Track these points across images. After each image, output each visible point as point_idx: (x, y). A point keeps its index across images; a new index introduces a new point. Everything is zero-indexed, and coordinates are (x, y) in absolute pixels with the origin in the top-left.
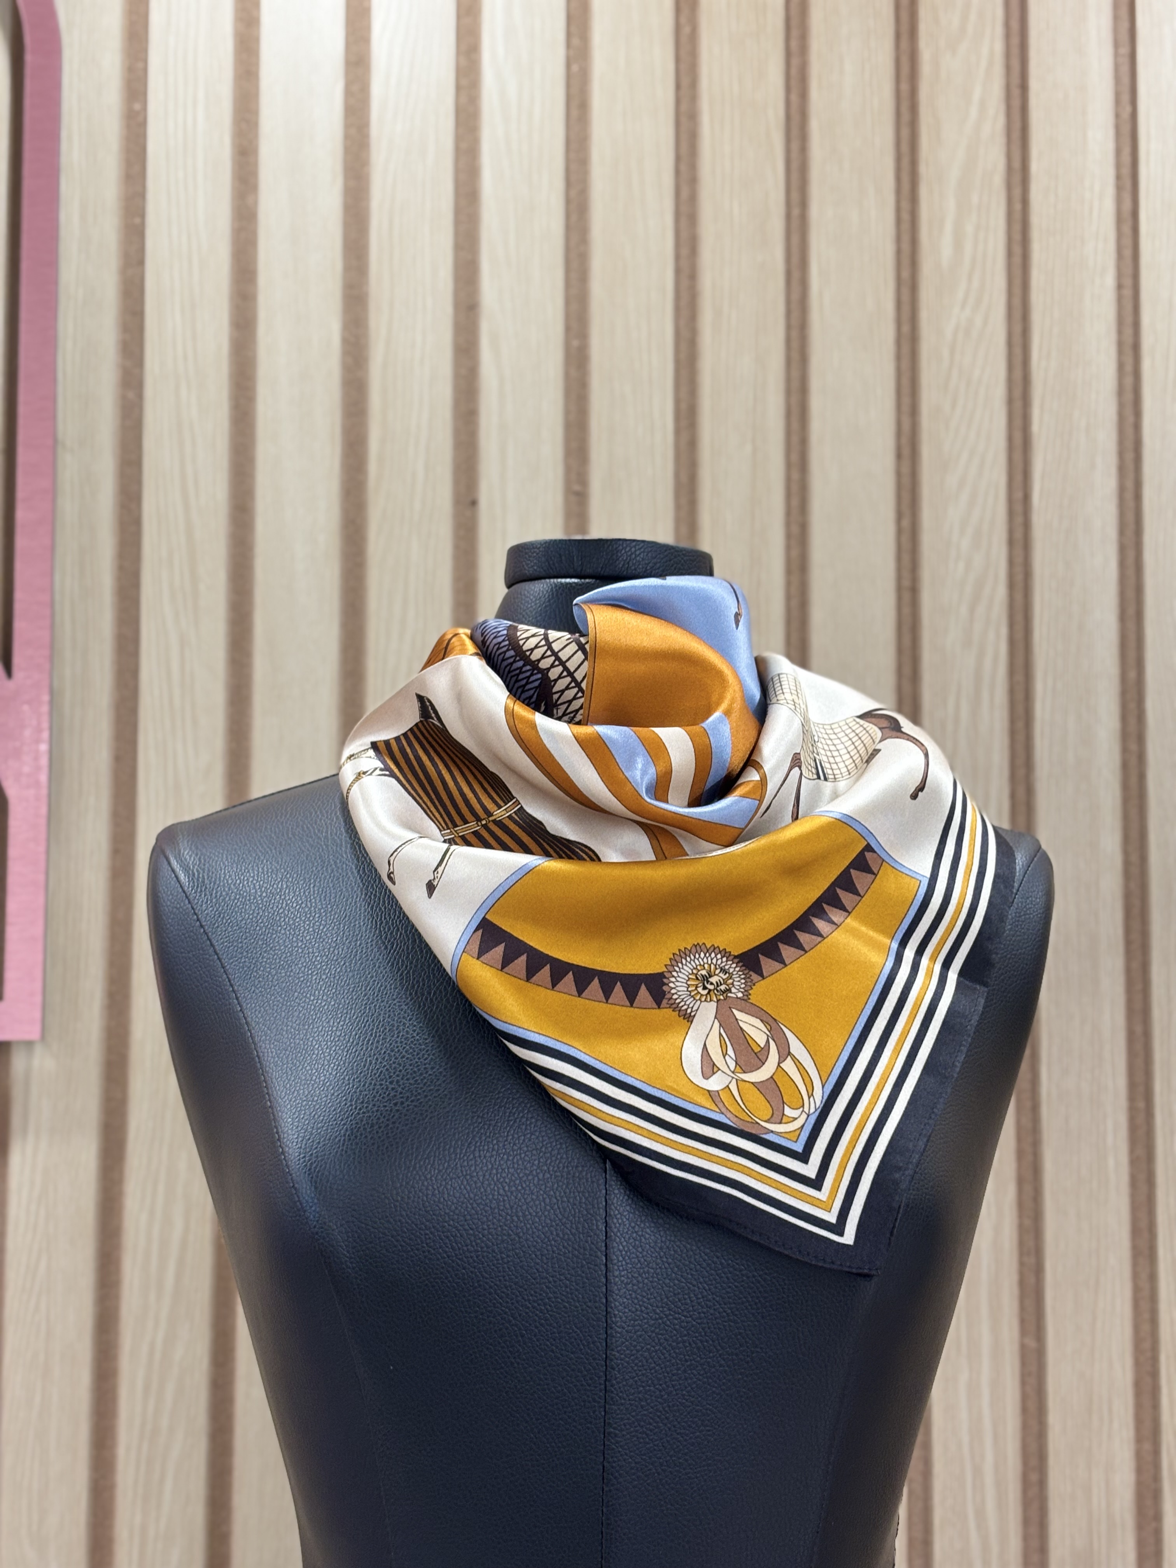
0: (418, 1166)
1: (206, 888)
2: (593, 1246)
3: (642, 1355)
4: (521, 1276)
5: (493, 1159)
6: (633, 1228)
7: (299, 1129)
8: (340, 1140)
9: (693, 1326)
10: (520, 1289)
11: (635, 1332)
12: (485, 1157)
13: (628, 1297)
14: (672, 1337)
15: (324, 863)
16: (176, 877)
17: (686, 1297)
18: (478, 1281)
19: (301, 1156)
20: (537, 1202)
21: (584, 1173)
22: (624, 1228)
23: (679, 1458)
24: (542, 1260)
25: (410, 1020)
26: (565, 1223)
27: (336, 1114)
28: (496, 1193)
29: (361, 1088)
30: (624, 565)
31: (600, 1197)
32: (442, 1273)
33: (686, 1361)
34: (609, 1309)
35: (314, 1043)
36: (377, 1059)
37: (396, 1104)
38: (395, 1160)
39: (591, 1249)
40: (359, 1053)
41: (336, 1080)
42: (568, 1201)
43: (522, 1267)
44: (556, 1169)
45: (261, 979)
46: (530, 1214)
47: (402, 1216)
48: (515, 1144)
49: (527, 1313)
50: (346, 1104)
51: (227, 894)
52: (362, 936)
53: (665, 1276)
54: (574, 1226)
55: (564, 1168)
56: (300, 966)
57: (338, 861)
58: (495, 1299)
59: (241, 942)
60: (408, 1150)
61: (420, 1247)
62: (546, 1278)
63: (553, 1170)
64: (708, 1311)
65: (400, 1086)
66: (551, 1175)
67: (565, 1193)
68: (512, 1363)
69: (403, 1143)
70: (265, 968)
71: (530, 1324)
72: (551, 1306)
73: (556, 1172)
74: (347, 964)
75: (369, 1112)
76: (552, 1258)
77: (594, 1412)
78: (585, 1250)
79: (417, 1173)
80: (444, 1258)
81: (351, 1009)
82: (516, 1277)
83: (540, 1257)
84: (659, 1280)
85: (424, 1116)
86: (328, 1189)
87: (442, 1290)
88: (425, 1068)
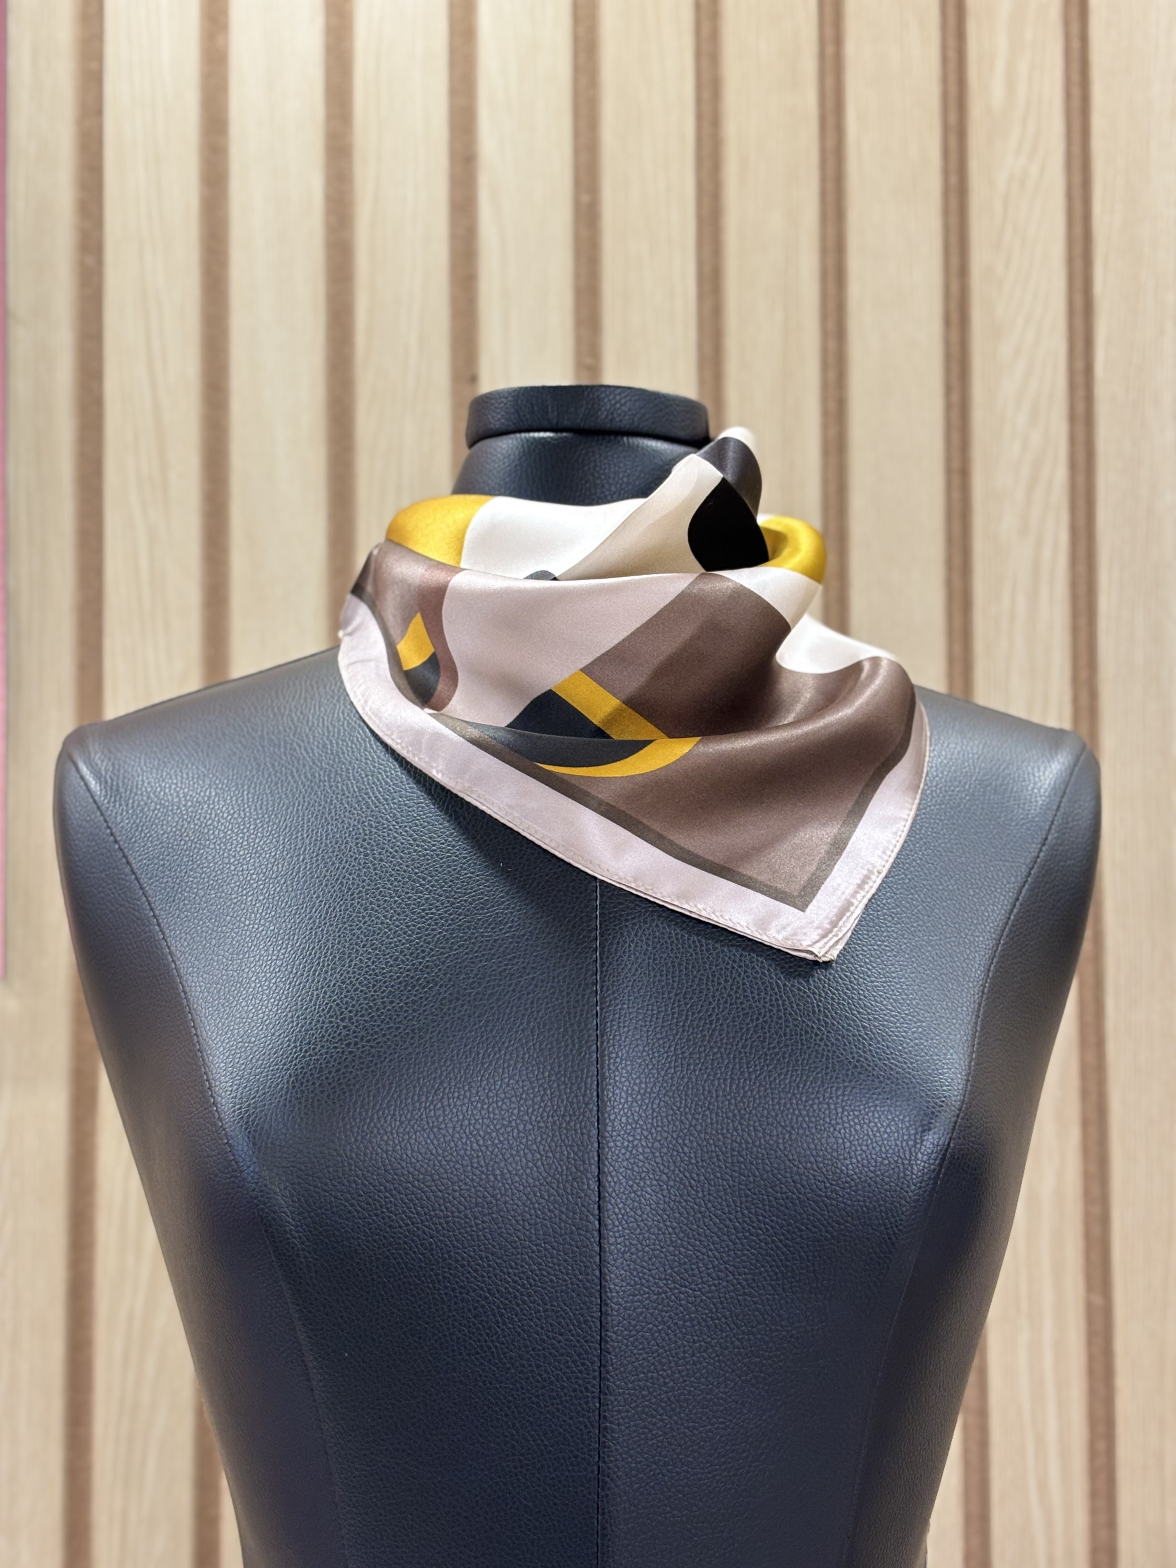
0: (376, 1116)
1: (121, 797)
2: (583, 1209)
3: (642, 1336)
4: (499, 1245)
5: (464, 1108)
6: (631, 1186)
7: (234, 1075)
8: (282, 1088)
9: (702, 1301)
10: (498, 1261)
11: (635, 1309)
12: (455, 1106)
13: (626, 1268)
14: (677, 1314)
15: (260, 766)
16: (86, 785)
17: (694, 1266)
18: (448, 1252)
19: (237, 1107)
20: (517, 1158)
21: (572, 1124)
23: (687, 1456)
24: (523, 1227)
25: (364, 946)
26: (551, 1182)
27: (278, 1057)
28: (469, 1148)
29: (307, 1027)
30: (607, 416)
31: (591, 1151)
33: (694, 1342)
34: (604, 1283)
35: (251, 974)
36: (325, 992)
37: (348, 1045)
38: (348, 1112)
39: (582, 1212)
40: (305, 986)
41: (277, 1017)
42: (554, 1157)
43: (500, 1235)
44: (539, 1119)
45: (186, 902)
46: (509, 1172)
47: (357, 1176)
49: (506, 1288)
50: (289, 1046)
51: (146, 804)
52: (305, 850)
53: (669, 1242)
54: (561, 1186)
55: (548, 1117)
56: (232, 885)
57: (276, 764)
58: (469, 1273)
59: (163, 860)
60: (364, 1099)
61: (379, 1212)
62: (530, 1247)
63: (535, 1120)
64: (719, 1283)
65: (353, 1023)
66: (534, 1127)
67: (550, 1147)
68: (489, 1348)
69: (358, 1090)
70: (191, 888)
71: (510, 1302)
72: (535, 1280)
73: (539, 1122)
74: (289, 882)
75: (316, 1054)
76: (536, 1224)
77: (587, 1403)
78: (574, 1213)
79: (375, 1126)
80: (407, 1225)
81: (294, 934)
82: (494, 1247)
83: (521, 1222)
84: (662, 1248)
85: (382, 1059)
86: (269, 1145)
87: (406, 1264)
88: (383, 1003)
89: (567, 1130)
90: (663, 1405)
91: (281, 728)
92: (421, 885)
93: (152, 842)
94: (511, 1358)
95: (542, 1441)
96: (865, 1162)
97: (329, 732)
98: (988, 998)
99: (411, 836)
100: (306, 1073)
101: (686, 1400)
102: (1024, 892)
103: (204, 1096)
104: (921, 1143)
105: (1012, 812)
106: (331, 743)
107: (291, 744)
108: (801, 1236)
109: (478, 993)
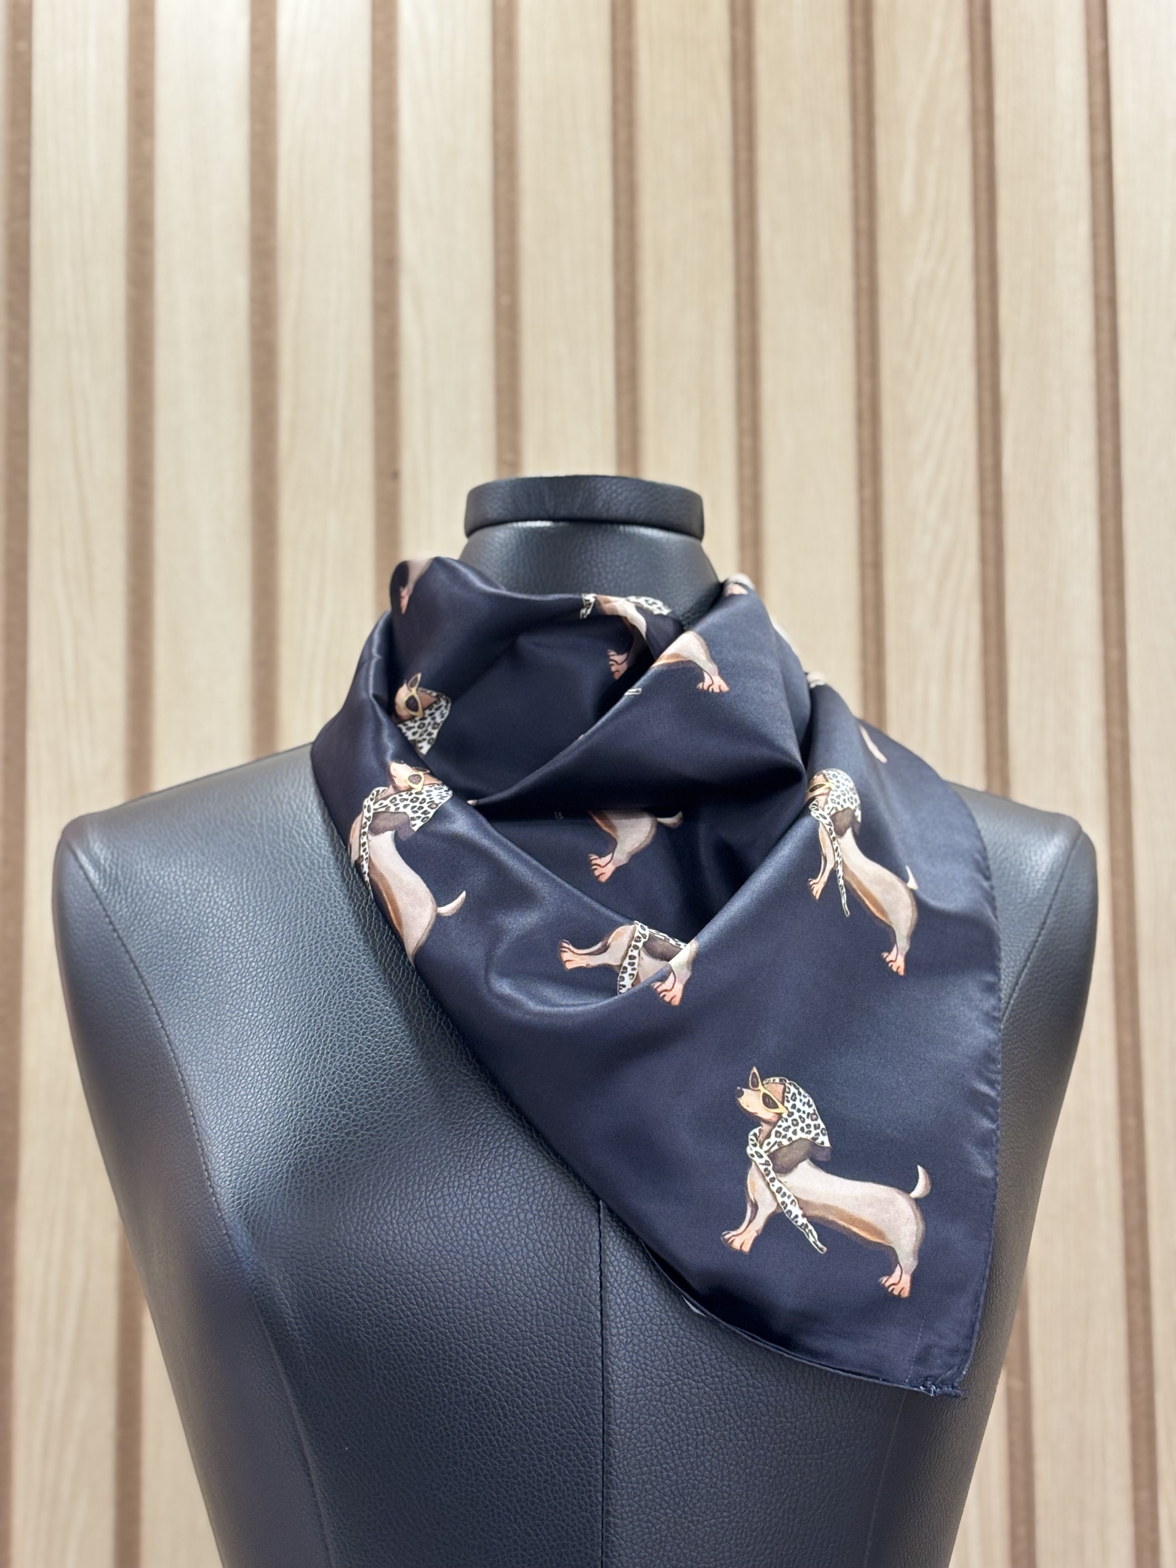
0: (376, 1206)
1: (120, 886)
2: (585, 1299)
3: (645, 1429)
4: (500, 1336)
5: (465, 1197)
6: (633, 1277)
7: (233, 1165)
8: (282, 1177)
9: (705, 1393)
10: (499, 1353)
11: (638, 1401)
12: (455, 1195)
13: (629, 1359)
14: (680, 1406)
15: (259, 853)
16: (86, 874)
18: (449, 1343)
19: (236, 1197)
20: (518, 1248)
21: (573, 1213)
22: (622, 1278)
23: (691, 1551)
24: (525, 1317)
25: (364, 1034)
26: (552, 1272)
27: (277, 1146)
28: (469, 1238)
29: (306, 1115)
30: (603, 506)
31: (592, 1240)
33: (698, 1434)
34: (606, 1374)
35: (250, 1063)
36: (325, 1081)
37: (348, 1134)
38: (348, 1202)
39: (583, 1303)
40: (304, 1074)
41: (276, 1106)
42: (556, 1247)
43: (501, 1326)
44: (540, 1208)
45: (185, 990)
46: (510, 1262)
47: (357, 1267)
48: (490, 1179)
49: (507, 1381)
50: (288, 1135)
51: (145, 893)
52: (304, 937)
53: (671, 1333)
54: (563, 1276)
55: (549, 1206)
56: (232, 973)
57: (275, 851)
58: (470, 1364)
59: (162, 948)
60: (364, 1188)
61: (379, 1303)
62: (531, 1338)
63: (536, 1210)
64: (723, 1375)
66: (535, 1215)
67: (551, 1236)
68: (490, 1441)
69: (358, 1179)
70: (190, 976)
71: (512, 1394)
72: (536, 1372)
73: (540, 1211)
74: (288, 970)
75: (316, 1143)
76: (537, 1315)
77: (590, 1497)
78: (576, 1304)
79: (375, 1215)
80: (408, 1316)
81: (293, 1022)
82: (494, 1338)
83: (522, 1313)
84: (665, 1338)
85: (382, 1147)
86: (268, 1236)
87: (406, 1356)
88: (383, 1091)
89: (569, 1219)
90: (667, 1498)
91: (280, 816)
93: (151, 930)
94: (513, 1451)
95: (544, 1535)
100: (305, 1162)
101: (689, 1494)
102: (1023, 976)
103: (203, 1187)
105: (1010, 896)
107: (290, 832)
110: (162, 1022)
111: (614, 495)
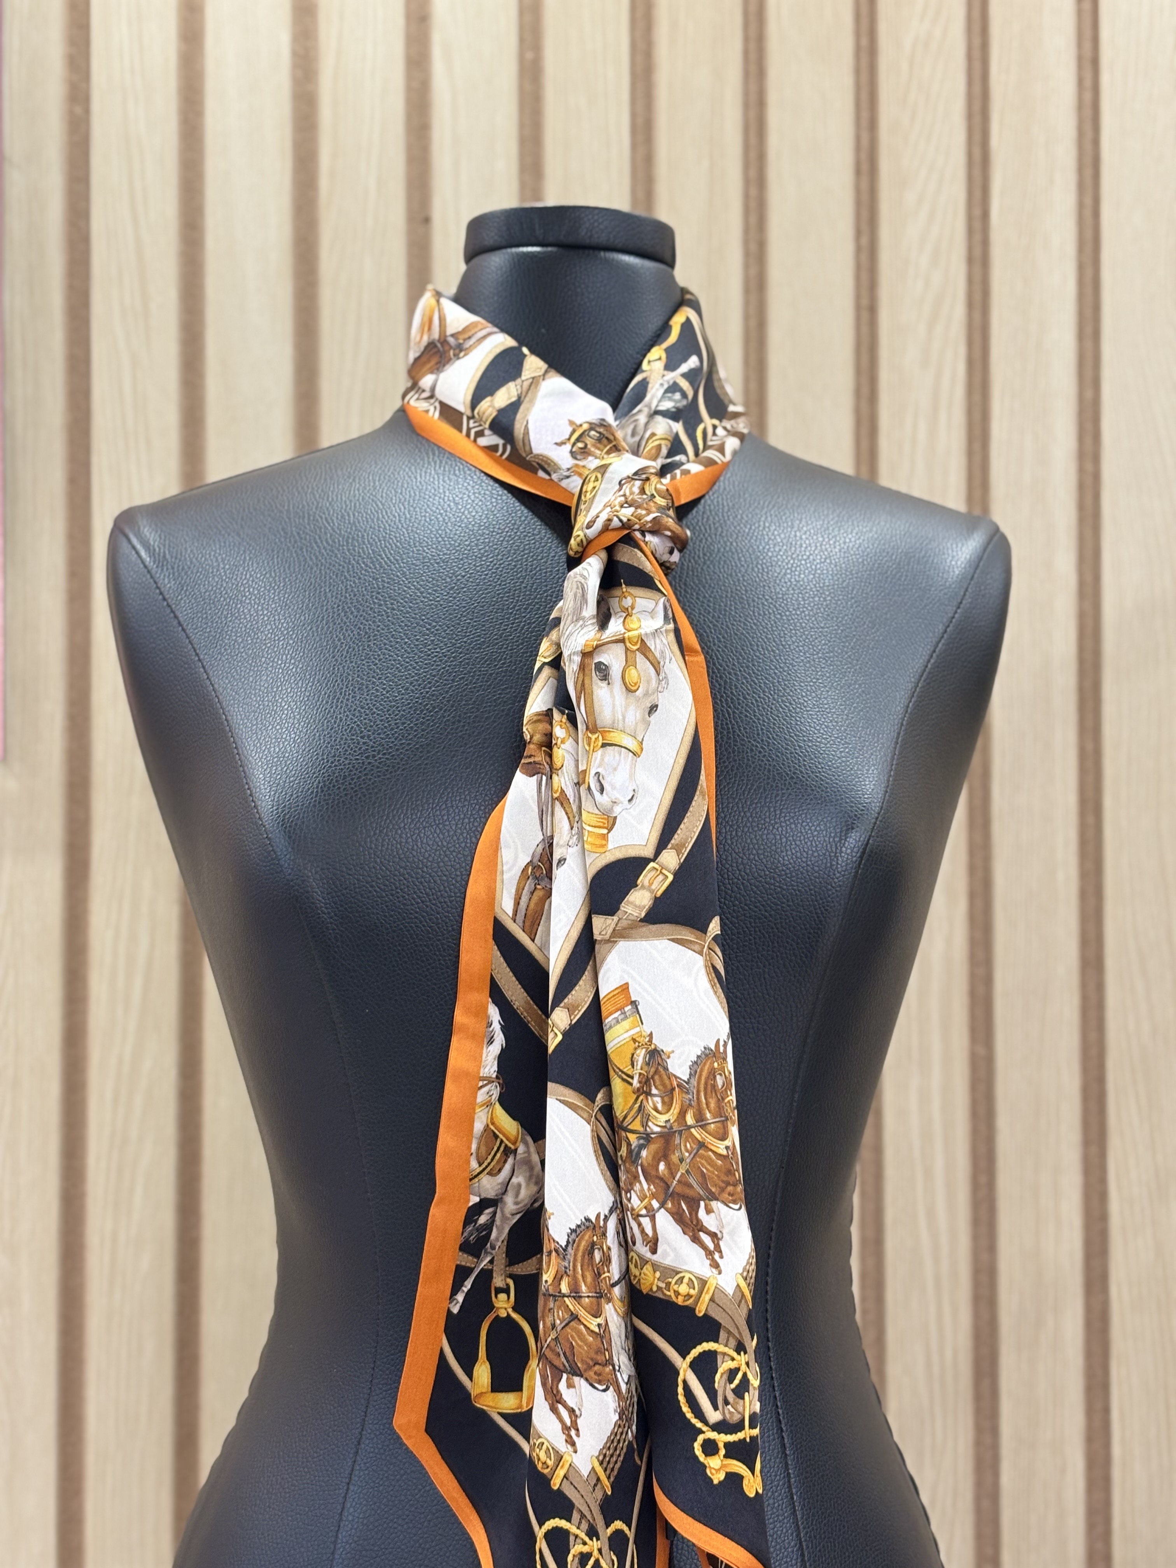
0: (391, 815)
1: (168, 562)
5: (465, 809)
7: (272, 783)
8: (312, 792)
12: (457, 807)
15: (287, 535)
16: (137, 553)
19: (275, 808)
25: (380, 679)
27: (308, 768)
29: (332, 743)
30: (586, 233)
32: (416, 918)
35: (283, 704)
36: (347, 716)
37: (367, 757)
38: (368, 811)
40: (329, 711)
41: (307, 736)
45: (227, 647)
47: (376, 863)
48: (486, 795)
50: (317, 759)
51: (189, 568)
52: (328, 602)
56: (266, 633)
59: (206, 613)
60: (381, 800)
61: (394, 892)
65: (371, 740)
69: (377, 793)
70: (231, 636)
74: (314, 629)
75: (341, 765)
79: (391, 822)
80: (418, 903)
81: (320, 670)
86: (302, 838)
87: (417, 935)
88: (396, 724)
91: (305, 503)
92: (427, 629)
93: (195, 599)
96: (799, 854)
97: (347, 506)
98: (906, 730)
99: (418, 589)
100: (332, 780)
102: (940, 645)
103: (246, 802)
104: (845, 840)
105: (932, 579)
106: (349, 515)
107: (314, 517)
108: (745, 915)
109: (476, 717)
110: (207, 674)
111: (596, 224)
